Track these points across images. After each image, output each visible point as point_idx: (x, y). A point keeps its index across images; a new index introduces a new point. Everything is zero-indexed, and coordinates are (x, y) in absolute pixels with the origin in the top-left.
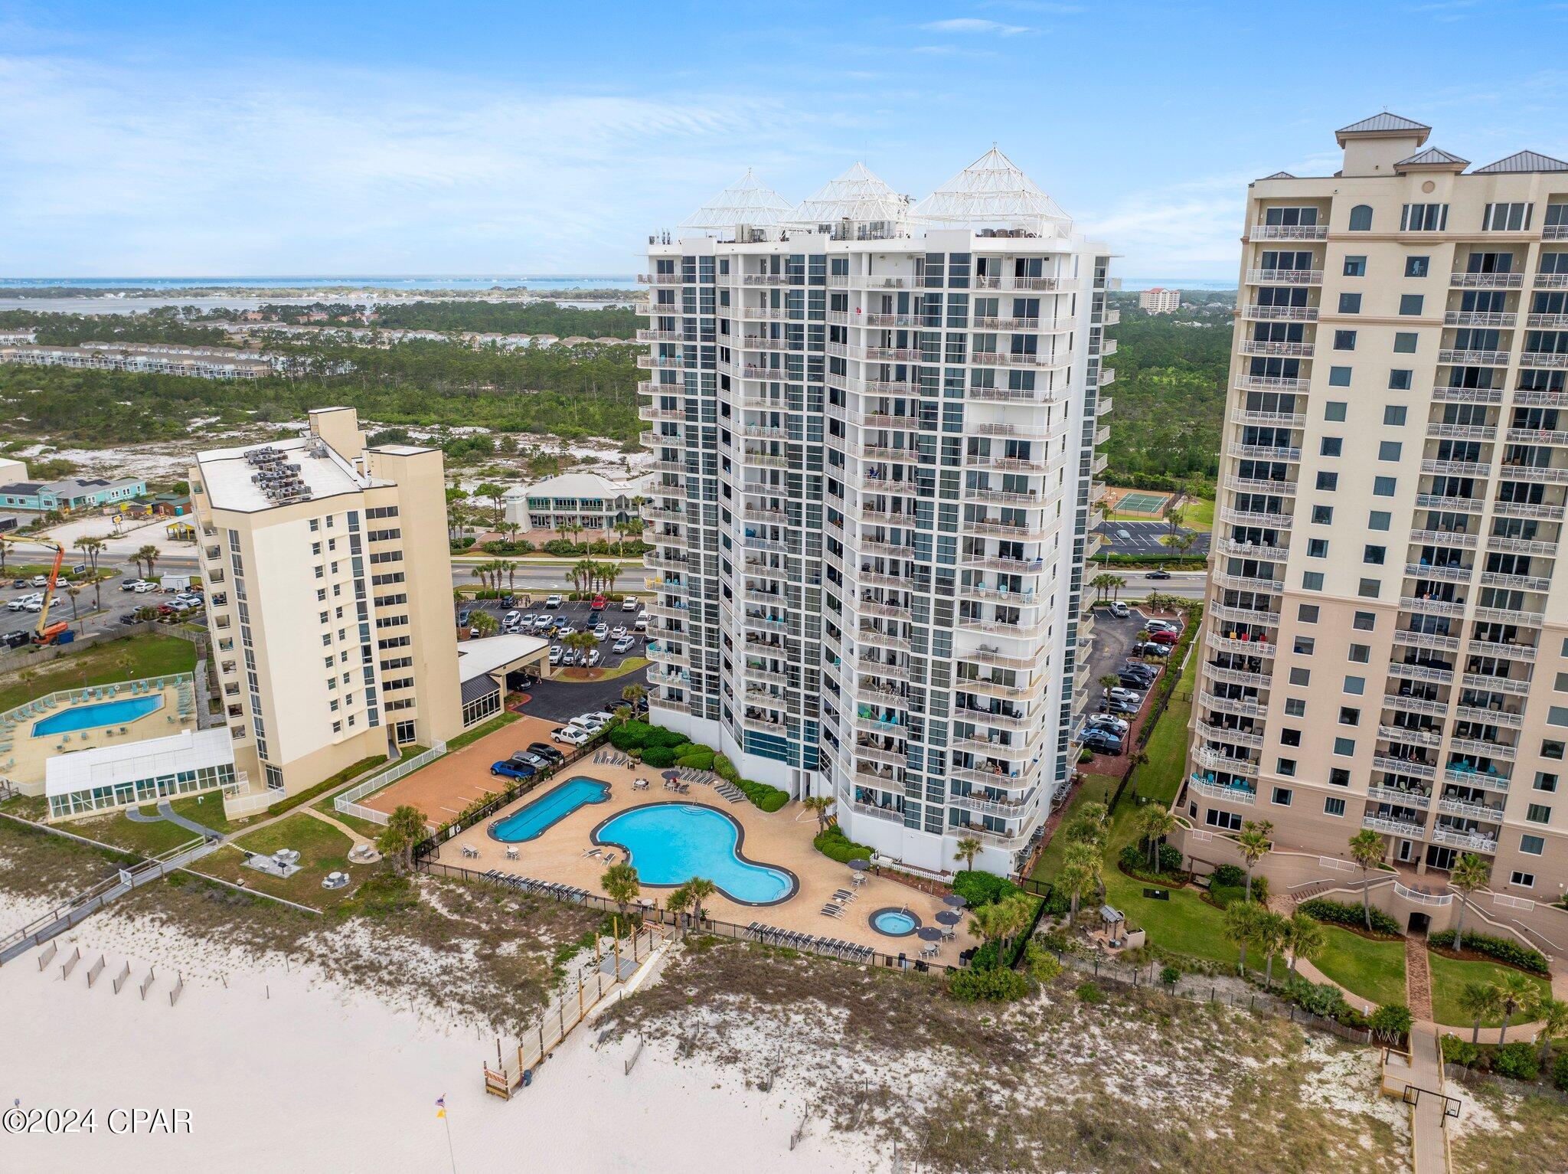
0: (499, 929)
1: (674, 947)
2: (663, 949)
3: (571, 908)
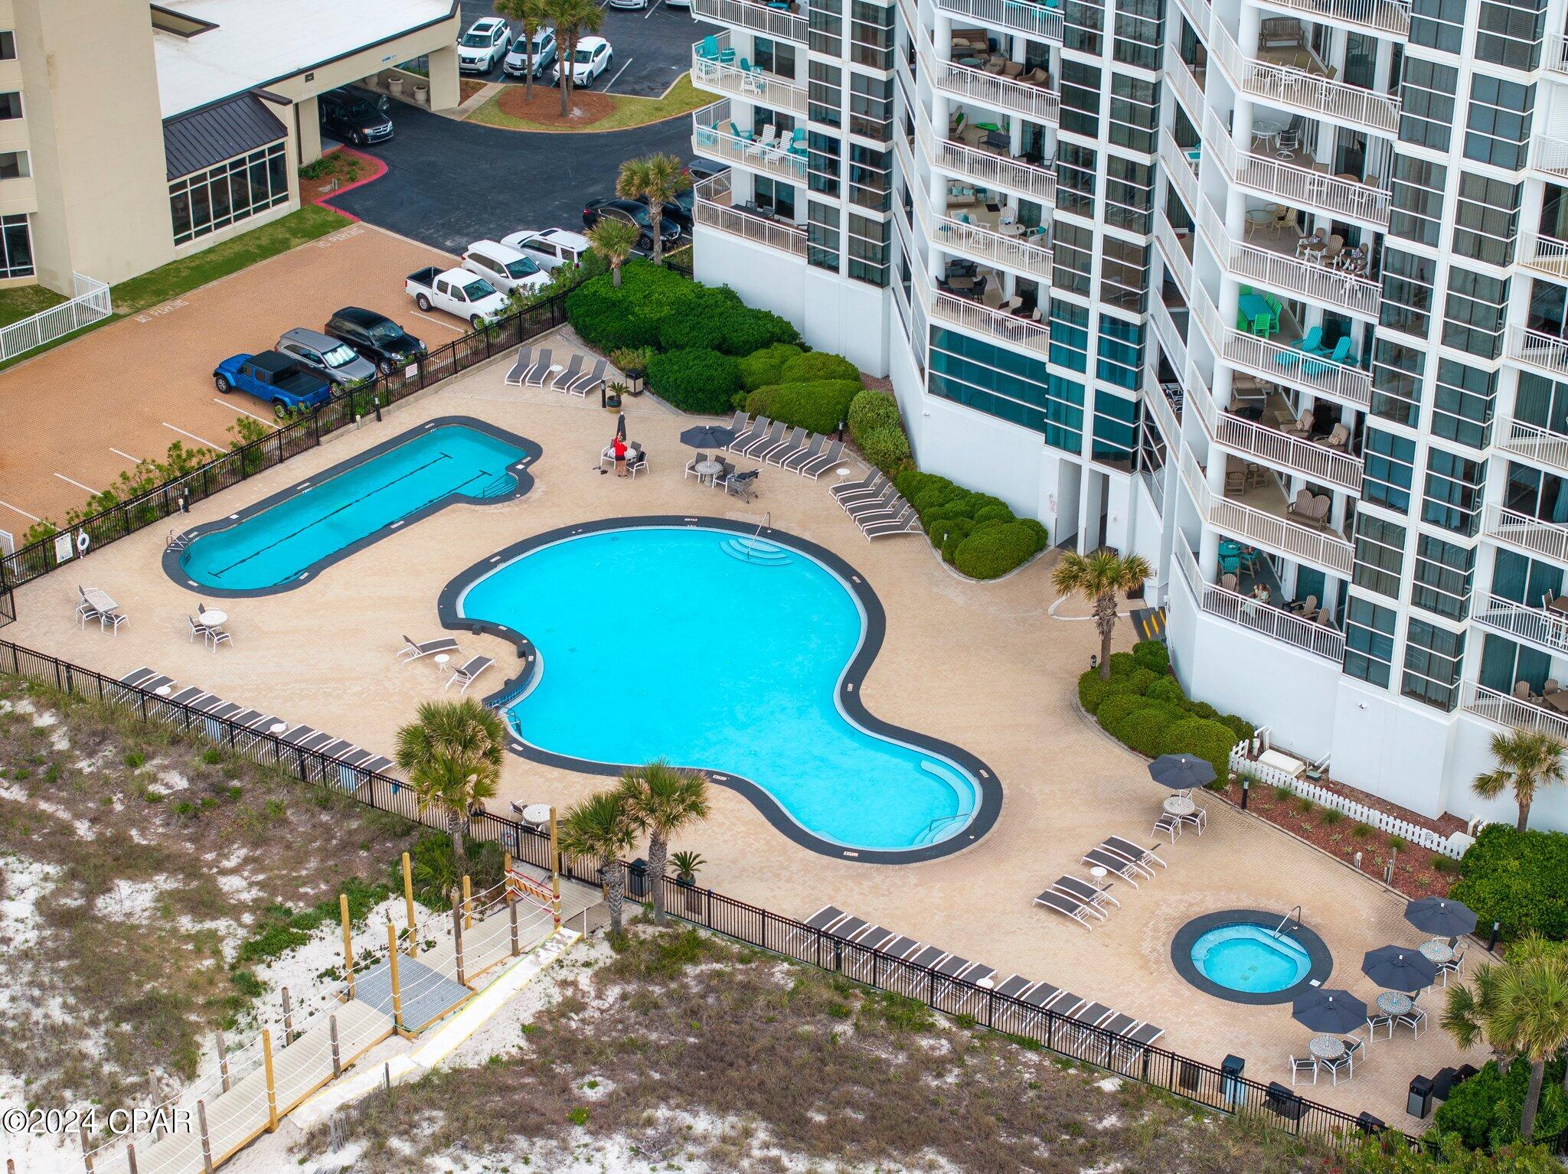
0: (121, 839)
1: (582, 953)
2: (548, 957)
3: (325, 804)
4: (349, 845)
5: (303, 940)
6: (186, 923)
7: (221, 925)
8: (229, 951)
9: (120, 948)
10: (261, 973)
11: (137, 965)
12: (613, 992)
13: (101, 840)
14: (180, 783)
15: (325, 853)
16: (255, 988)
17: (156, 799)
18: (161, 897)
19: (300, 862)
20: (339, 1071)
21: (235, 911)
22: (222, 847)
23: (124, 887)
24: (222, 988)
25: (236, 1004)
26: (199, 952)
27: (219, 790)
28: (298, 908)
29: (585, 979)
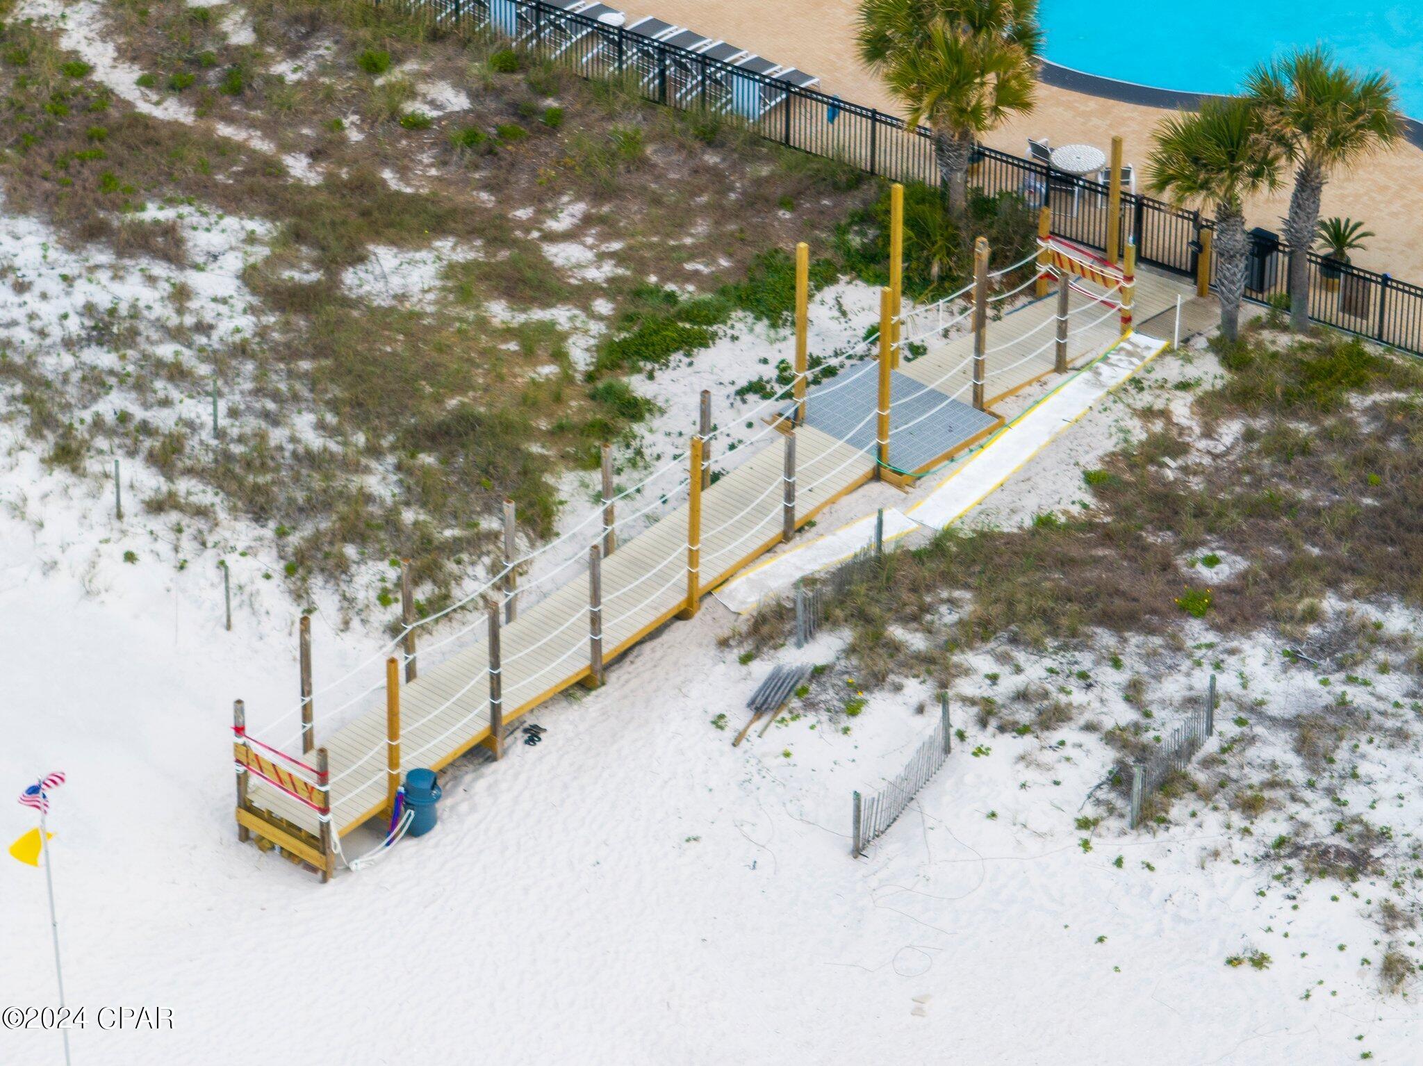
1: (1173, 370)
4: (758, 200)
5: (704, 341)
6: (499, 311)
7: (561, 315)
8: (581, 355)
9: (394, 345)
10: (638, 386)
11: (430, 371)
12: (1230, 430)
13: (332, 184)
14: (457, 101)
15: (720, 213)
16: (635, 409)
17: (417, 125)
18: (450, 271)
19: (680, 224)
20: (793, 529)
21: (582, 295)
22: (543, 198)
23: (385, 257)
24: (575, 407)
25: (606, 432)
26: (528, 354)
27: (523, 113)
28: (687, 293)
29: (1182, 409)
